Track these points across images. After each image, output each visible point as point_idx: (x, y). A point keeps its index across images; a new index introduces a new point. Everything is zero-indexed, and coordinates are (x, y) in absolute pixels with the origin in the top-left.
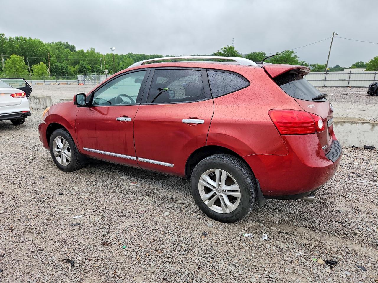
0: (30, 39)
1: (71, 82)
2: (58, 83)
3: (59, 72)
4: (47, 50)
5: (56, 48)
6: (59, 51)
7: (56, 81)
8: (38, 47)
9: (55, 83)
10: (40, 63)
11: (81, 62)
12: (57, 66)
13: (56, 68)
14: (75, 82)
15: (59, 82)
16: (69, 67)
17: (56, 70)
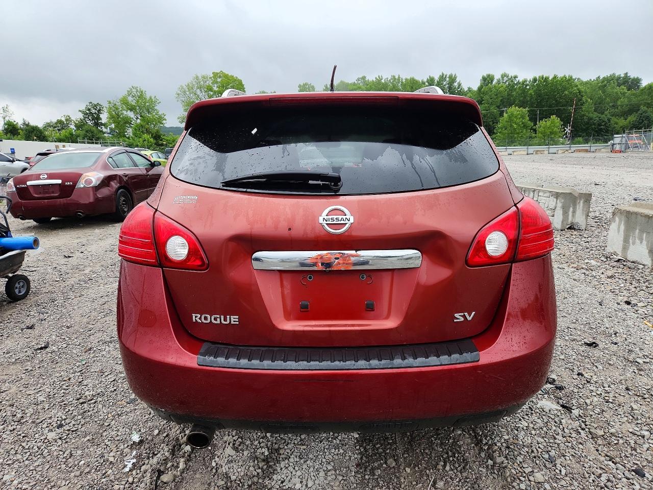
0: (555, 77)
1: (598, 148)
2: (573, 149)
3: (592, 129)
4: (580, 92)
5: (599, 87)
6: (604, 92)
7: (570, 147)
8: (565, 89)
9: (567, 150)
10: (550, 118)
11: (643, 108)
12: (591, 119)
13: (588, 123)
14: (607, 147)
15: (575, 149)
16: (614, 119)
17: (587, 126)
